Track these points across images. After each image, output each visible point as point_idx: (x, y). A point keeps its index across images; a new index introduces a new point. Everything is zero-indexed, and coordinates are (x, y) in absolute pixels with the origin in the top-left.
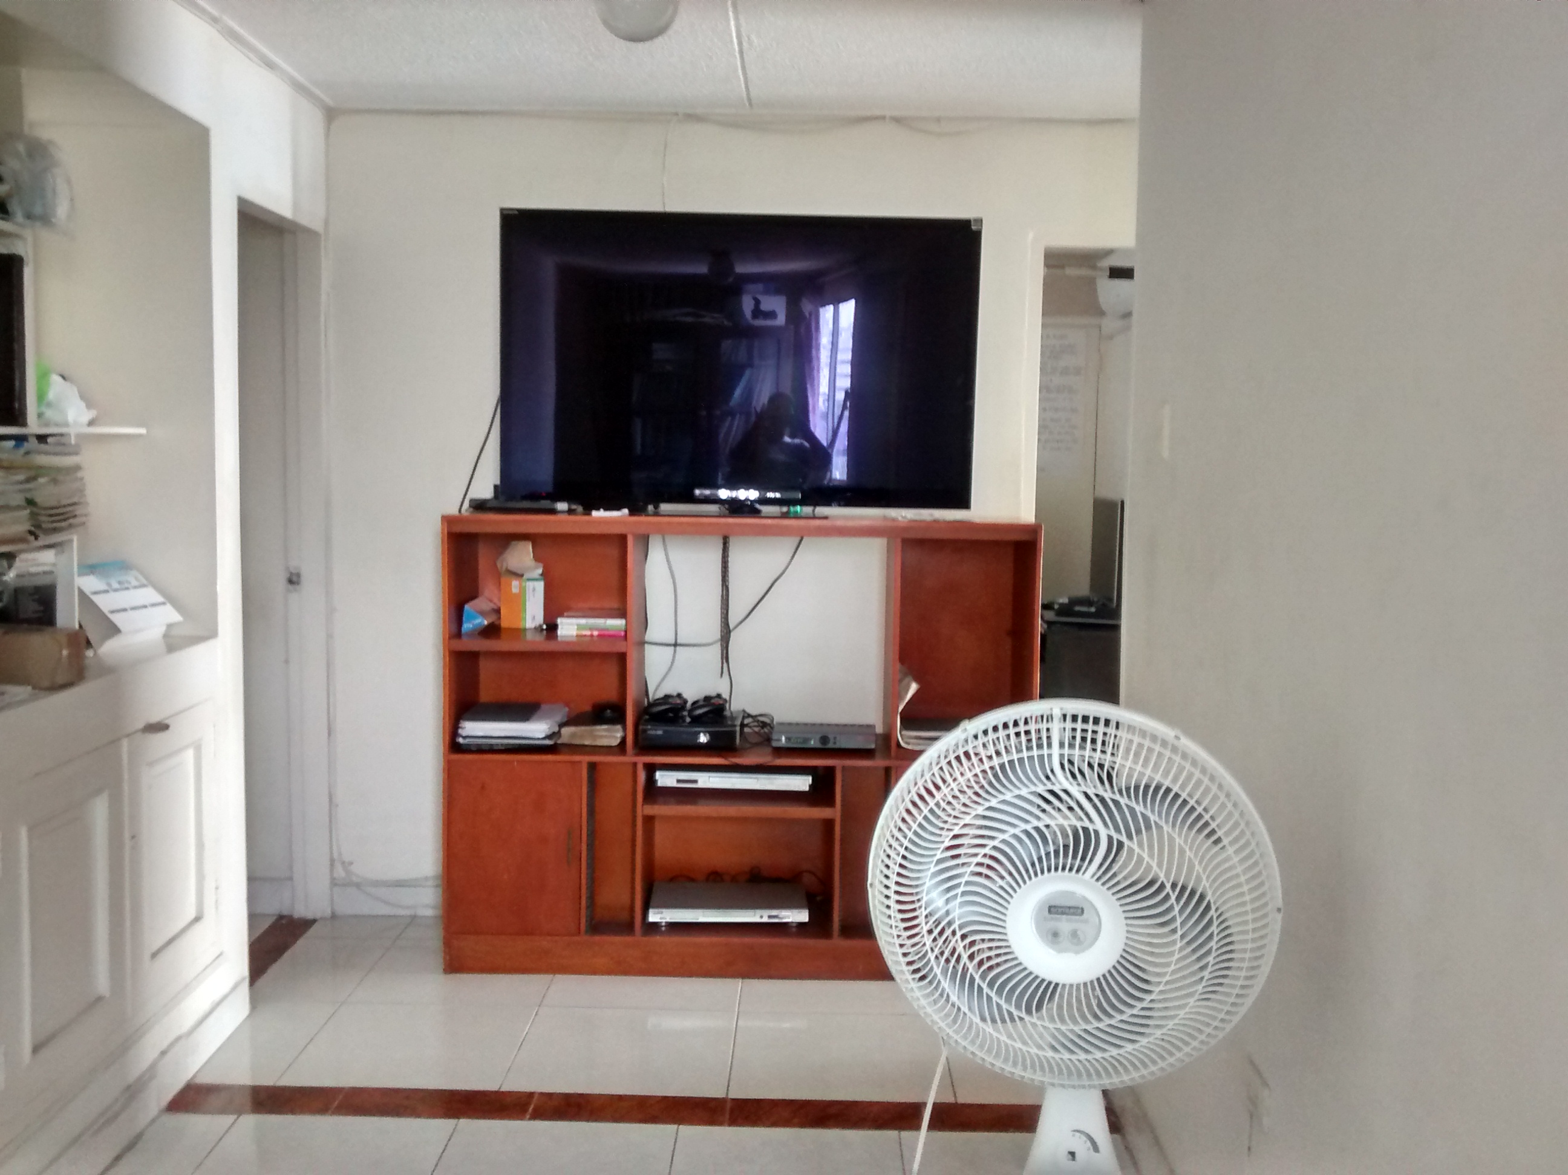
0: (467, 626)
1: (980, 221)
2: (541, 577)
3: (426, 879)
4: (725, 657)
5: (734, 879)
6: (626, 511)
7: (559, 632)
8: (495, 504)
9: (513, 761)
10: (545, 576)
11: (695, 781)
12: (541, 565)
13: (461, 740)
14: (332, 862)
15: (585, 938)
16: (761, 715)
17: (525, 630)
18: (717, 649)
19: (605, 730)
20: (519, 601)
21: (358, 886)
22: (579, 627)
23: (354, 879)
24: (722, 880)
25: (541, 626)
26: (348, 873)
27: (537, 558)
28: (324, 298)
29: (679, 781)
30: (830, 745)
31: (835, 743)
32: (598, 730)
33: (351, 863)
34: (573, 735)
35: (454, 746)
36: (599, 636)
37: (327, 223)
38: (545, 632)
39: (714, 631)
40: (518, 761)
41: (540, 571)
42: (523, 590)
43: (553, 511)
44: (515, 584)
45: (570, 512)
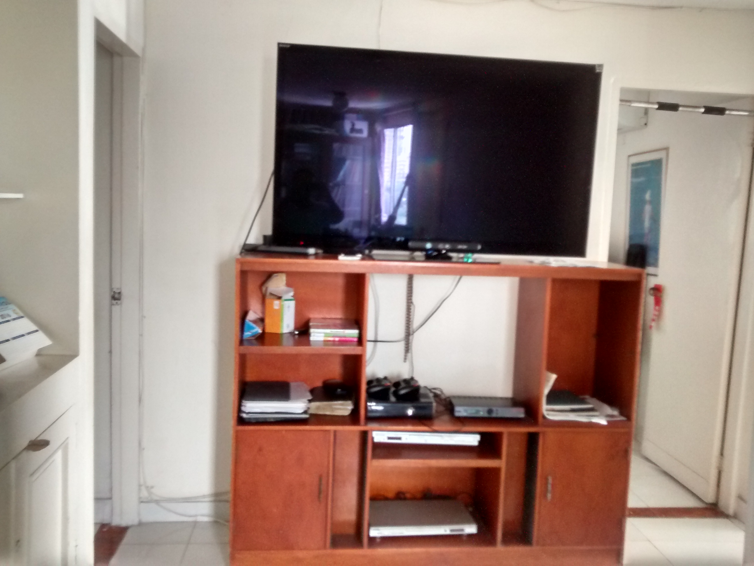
0: (247, 334)
1: (601, 66)
2: (293, 298)
3: (204, 496)
4: (407, 349)
5: (414, 498)
6: (359, 256)
7: (312, 338)
8: (264, 248)
9: (282, 430)
10: (296, 298)
11: (399, 438)
12: (291, 289)
13: (244, 416)
14: (140, 486)
15: (329, 551)
16: (435, 389)
17: (282, 334)
18: (401, 345)
19: (342, 405)
20: (279, 314)
21: (157, 502)
22: (326, 335)
23: (155, 498)
24: (405, 499)
25: (294, 332)
26: (150, 493)
27: (289, 284)
28: (141, 103)
29: (389, 438)
30: (494, 415)
31: (497, 414)
32: (336, 405)
33: (152, 487)
34: (318, 408)
35: (241, 421)
36: (339, 341)
37: (144, 49)
38: (297, 337)
39: (401, 333)
40: (286, 431)
41: (292, 294)
42: (281, 307)
43: (305, 256)
44: (276, 303)
45: (316, 256)
